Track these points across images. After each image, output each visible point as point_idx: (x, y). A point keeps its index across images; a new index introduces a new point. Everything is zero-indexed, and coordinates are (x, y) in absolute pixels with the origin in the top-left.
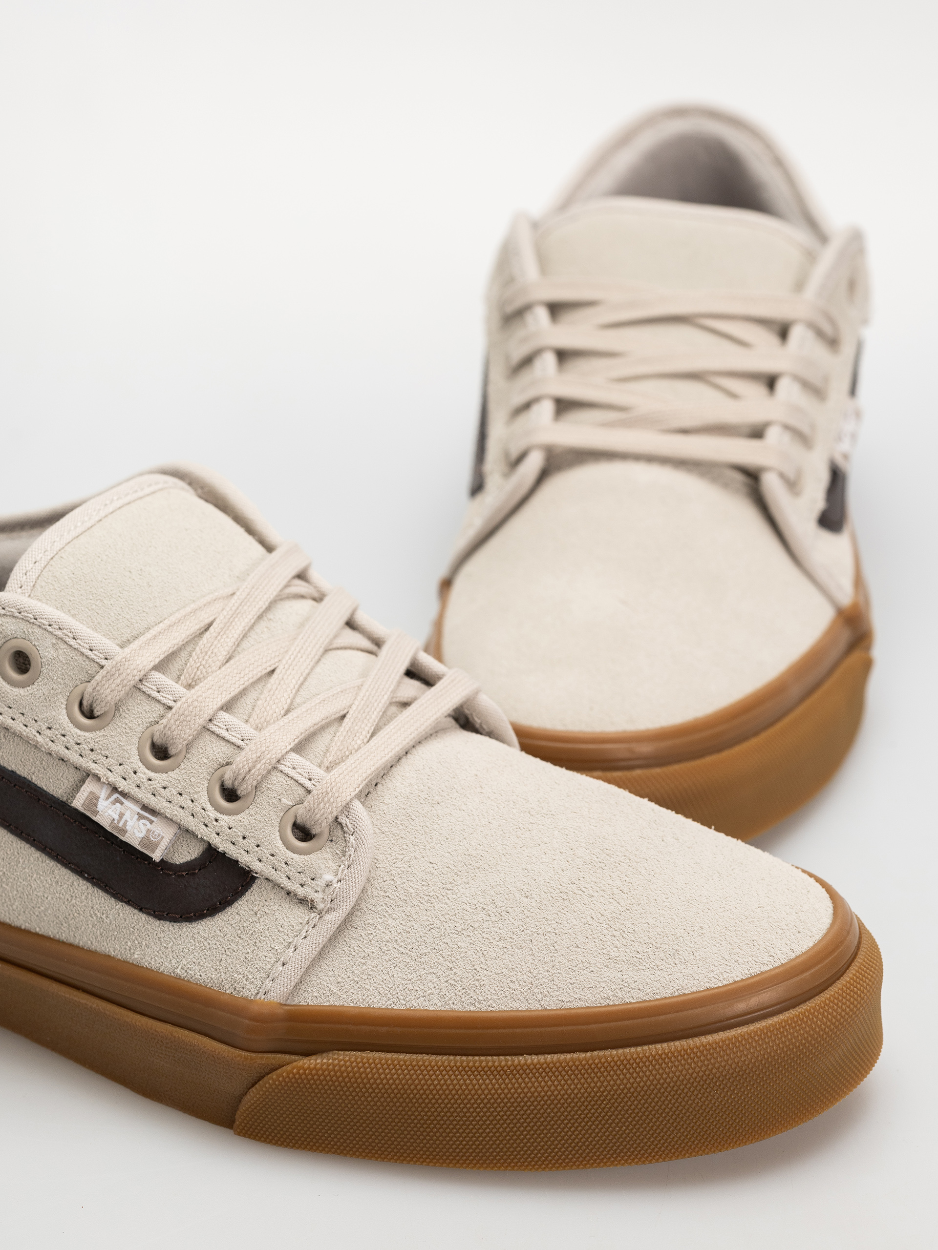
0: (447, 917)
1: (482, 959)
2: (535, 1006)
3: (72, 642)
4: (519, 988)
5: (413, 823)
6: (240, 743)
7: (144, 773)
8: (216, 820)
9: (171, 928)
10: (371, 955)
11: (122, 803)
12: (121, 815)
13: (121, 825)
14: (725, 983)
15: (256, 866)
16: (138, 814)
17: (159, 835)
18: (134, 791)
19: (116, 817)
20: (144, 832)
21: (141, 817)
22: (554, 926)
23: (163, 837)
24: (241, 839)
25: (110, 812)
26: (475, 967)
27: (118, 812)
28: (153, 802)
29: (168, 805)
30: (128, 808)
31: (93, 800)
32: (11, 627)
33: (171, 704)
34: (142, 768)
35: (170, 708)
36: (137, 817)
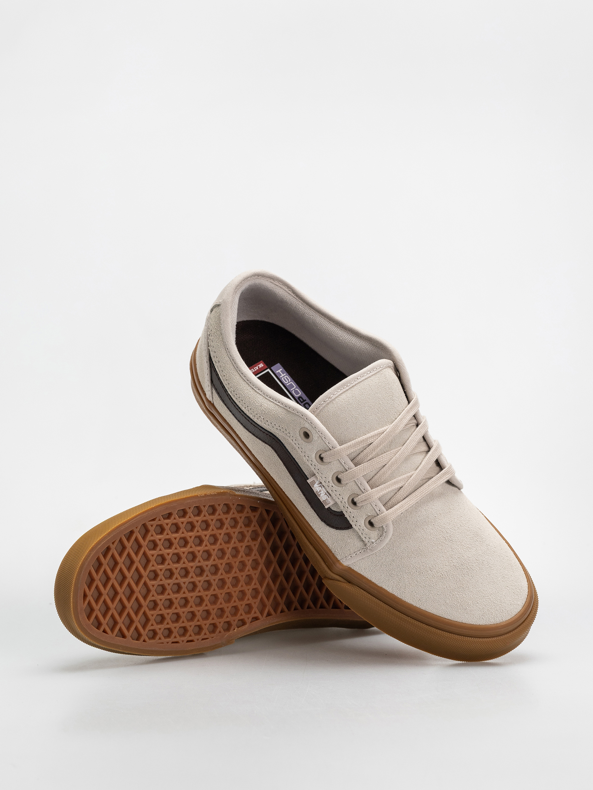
0: (405, 566)
1: (409, 585)
2: (418, 606)
3: (324, 439)
4: (416, 599)
5: (407, 531)
6: (363, 490)
7: (331, 484)
8: (347, 508)
9: (324, 525)
10: (378, 566)
11: (322, 488)
12: (320, 491)
13: (319, 494)
14: (476, 624)
15: (354, 526)
16: (325, 493)
17: (329, 502)
18: (326, 487)
19: (319, 491)
20: (325, 499)
21: (326, 494)
22: (434, 585)
23: (330, 503)
24: (352, 517)
25: (317, 488)
26: (406, 586)
27: (320, 490)
28: (330, 492)
29: (335, 496)
30: (323, 490)
31: (314, 482)
32: (307, 425)
33: (347, 469)
34: (331, 482)
35: (347, 471)
36: (325, 494)
